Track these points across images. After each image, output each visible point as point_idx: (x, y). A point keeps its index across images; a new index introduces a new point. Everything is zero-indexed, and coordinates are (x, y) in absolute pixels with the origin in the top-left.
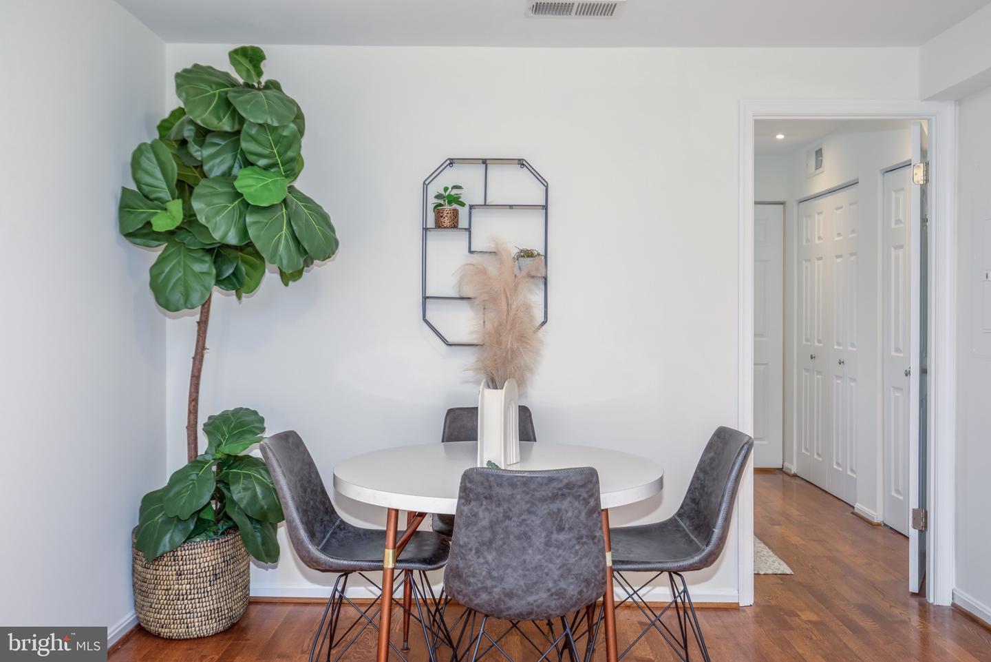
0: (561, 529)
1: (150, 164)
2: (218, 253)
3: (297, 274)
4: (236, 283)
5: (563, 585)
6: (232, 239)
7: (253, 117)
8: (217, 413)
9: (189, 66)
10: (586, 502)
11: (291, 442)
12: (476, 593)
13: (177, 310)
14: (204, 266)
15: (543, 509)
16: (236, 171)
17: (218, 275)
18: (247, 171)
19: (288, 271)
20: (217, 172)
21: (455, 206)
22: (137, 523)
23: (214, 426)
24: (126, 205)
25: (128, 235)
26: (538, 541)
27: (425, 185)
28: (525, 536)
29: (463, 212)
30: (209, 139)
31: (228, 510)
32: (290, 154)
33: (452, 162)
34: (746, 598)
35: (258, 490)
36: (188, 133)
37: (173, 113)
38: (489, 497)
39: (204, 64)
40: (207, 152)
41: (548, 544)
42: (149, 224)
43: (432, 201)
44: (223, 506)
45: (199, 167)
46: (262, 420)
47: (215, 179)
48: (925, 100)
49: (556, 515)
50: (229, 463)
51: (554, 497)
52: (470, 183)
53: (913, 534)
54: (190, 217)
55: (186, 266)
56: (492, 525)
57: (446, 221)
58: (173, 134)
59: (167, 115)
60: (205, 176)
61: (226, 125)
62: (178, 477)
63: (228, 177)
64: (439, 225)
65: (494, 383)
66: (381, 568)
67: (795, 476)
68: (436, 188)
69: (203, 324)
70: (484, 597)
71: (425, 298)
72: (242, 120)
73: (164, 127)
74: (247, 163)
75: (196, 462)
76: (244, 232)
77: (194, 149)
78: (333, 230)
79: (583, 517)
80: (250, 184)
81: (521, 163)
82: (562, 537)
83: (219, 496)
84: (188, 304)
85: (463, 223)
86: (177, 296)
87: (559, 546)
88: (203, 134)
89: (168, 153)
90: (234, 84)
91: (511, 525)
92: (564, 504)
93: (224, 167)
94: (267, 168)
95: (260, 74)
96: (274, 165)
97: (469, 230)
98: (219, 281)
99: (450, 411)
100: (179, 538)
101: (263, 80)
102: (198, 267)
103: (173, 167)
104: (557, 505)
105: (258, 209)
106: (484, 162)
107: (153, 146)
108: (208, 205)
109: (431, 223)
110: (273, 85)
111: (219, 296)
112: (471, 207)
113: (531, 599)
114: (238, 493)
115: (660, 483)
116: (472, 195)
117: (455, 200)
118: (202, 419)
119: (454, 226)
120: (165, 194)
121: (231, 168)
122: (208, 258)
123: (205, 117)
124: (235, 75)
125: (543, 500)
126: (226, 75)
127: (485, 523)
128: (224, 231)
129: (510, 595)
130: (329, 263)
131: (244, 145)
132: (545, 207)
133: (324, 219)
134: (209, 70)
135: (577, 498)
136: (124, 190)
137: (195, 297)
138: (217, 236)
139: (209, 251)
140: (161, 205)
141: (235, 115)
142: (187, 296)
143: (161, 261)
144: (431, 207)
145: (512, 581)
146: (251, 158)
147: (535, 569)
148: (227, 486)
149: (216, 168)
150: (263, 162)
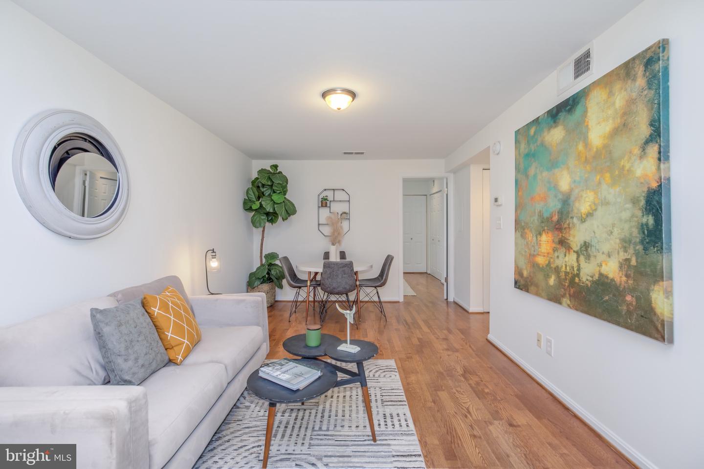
0: (345, 274)
1: (251, 192)
2: (268, 214)
3: (287, 219)
4: (272, 221)
5: (345, 286)
6: (271, 211)
7: (276, 181)
8: (267, 253)
9: (260, 169)
10: (350, 268)
11: (286, 259)
12: (327, 288)
13: (258, 228)
14: (264, 217)
15: (341, 270)
16: (272, 194)
17: (268, 219)
18: (274, 194)
19: (284, 218)
20: (267, 195)
21: (326, 201)
22: (248, 280)
23: (267, 256)
24: (245, 203)
25: (246, 210)
26: (340, 277)
27: (319, 196)
28: (337, 276)
29: (328, 202)
30: (265, 186)
31: (271, 276)
32: (285, 190)
33: (325, 190)
34: (401, 300)
35: (278, 271)
36: (260, 185)
37: (255, 179)
38: (329, 267)
39: (264, 168)
40: (265, 189)
41: (342, 277)
42: (251, 207)
43: (320, 200)
44: (269, 276)
45: (263, 193)
46: (278, 255)
47: (267, 196)
48: (446, 172)
49: (344, 271)
50: (270, 265)
51: (343, 267)
52: (330, 195)
53: (445, 284)
54: (261, 205)
55: (260, 217)
56: (330, 273)
57: (324, 205)
58: (256, 184)
59: (253, 179)
60: (264, 195)
61: (269, 183)
62: (258, 269)
63: (270, 195)
64: (322, 206)
65: (333, 244)
66: (307, 286)
67: (430, 274)
68: (321, 196)
69: (263, 231)
70: (329, 289)
71: (319, 224)
72: (273, 182)
73: (253, 182)
74: (274, 192)
75: (262, 265)
76: (274, 209)
77: (261, 188)
78: (295, 208)
79: (350, 272)
80: (275, 197)
81: (343, 190)
82: (345, 276)
83: (268, 273)
84: (260, 226)
85: (328, 205)
86: (258, 225)
87: (345, 278)
88: (263, 185)
89: (255, 189)
90: (271, 173)
91: (334, 273)
92: (345, 268)
93: (269, 193)
94: (279, 193)
95: (277, 170)
96: (281, 192)
97: (330, 207)
98: (268, 221)
99: (325, 253)
100: (259, 283)
101: (278, 172)
102: (263, 217)
103: (257, 193)
104: (344, 269)
105: (277, 204)
106: (333, 189)
107: (252, 188)
108: (266, 202)
109: (320, 205)
110: (280, 173)
111: (268, 224)
112: (330, 201)
113: (339, 289)
114: (273, 272)
115: (372, 266)
116: (330, 198)
117: (326, 199)
118: (263, 255)
119: (326, 206)
120: (254, 200)
121: (270, 193)
122: (265, 215)
123: (264, 181)
124: (271, 170)
125: (340, 268)
126: (269, 171)
127: (328, 273)
128: (269, 209)
129: (334, 288)
130: (294, 215)
131: (274, 188)
132: (349, 201)
133: (293, 205)
134: (265, 170)
135: (348, 267)
136: (245, 199)
137: (262, 225)
138: (268, 210)
139: (265, 214)
140: (254, 202)
141: (271, 180)
142: (260, 224)
143: (254, 216)
144: (320, 201)
145: (335, 285)
146: (275, 191)
147: (340, 283)
148: (270, 271)
149: (267, 193)
150: (278, 192)
